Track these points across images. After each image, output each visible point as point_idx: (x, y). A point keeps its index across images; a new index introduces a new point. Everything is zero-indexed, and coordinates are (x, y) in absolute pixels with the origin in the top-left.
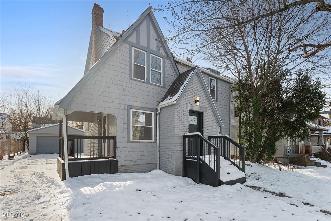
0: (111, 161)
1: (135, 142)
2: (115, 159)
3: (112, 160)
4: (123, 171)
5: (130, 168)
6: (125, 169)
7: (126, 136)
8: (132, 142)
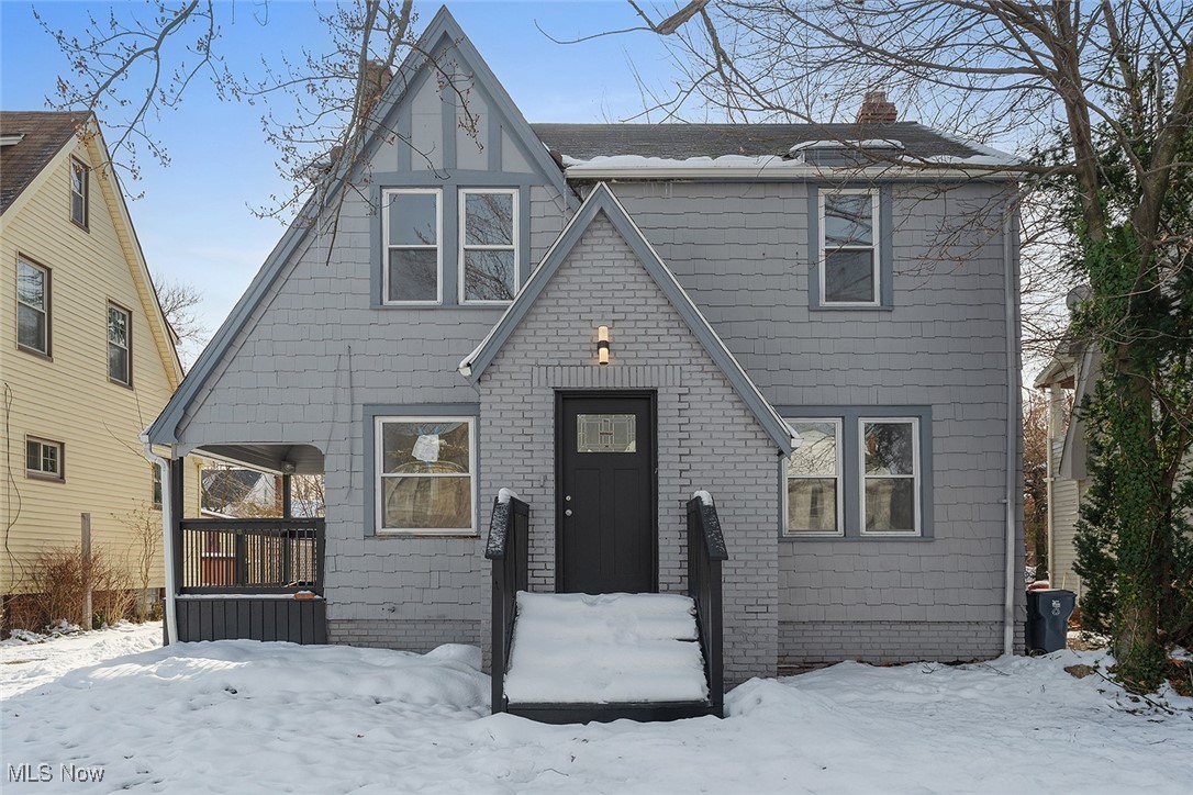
0: (301, 601)
1: (395, 536)
2: (317, 597)
3: (306, 597)
4: (350, 639)
5: (377, 633)
6: (358, 632)
7: (359, 513)
8: (382, 537)
